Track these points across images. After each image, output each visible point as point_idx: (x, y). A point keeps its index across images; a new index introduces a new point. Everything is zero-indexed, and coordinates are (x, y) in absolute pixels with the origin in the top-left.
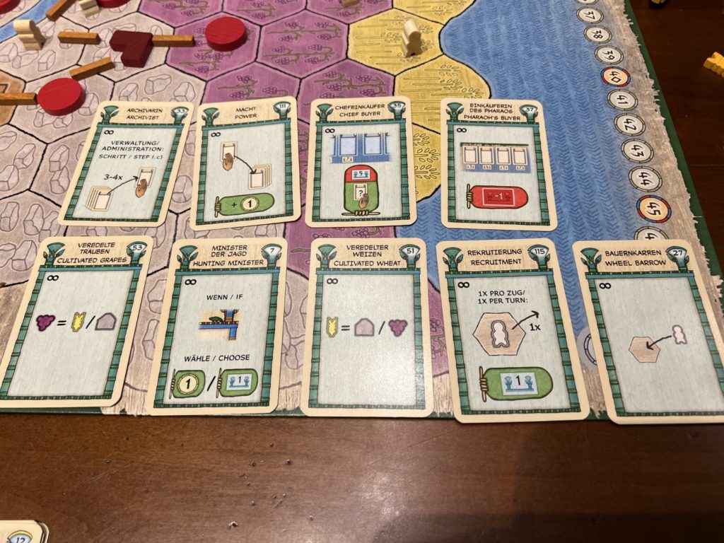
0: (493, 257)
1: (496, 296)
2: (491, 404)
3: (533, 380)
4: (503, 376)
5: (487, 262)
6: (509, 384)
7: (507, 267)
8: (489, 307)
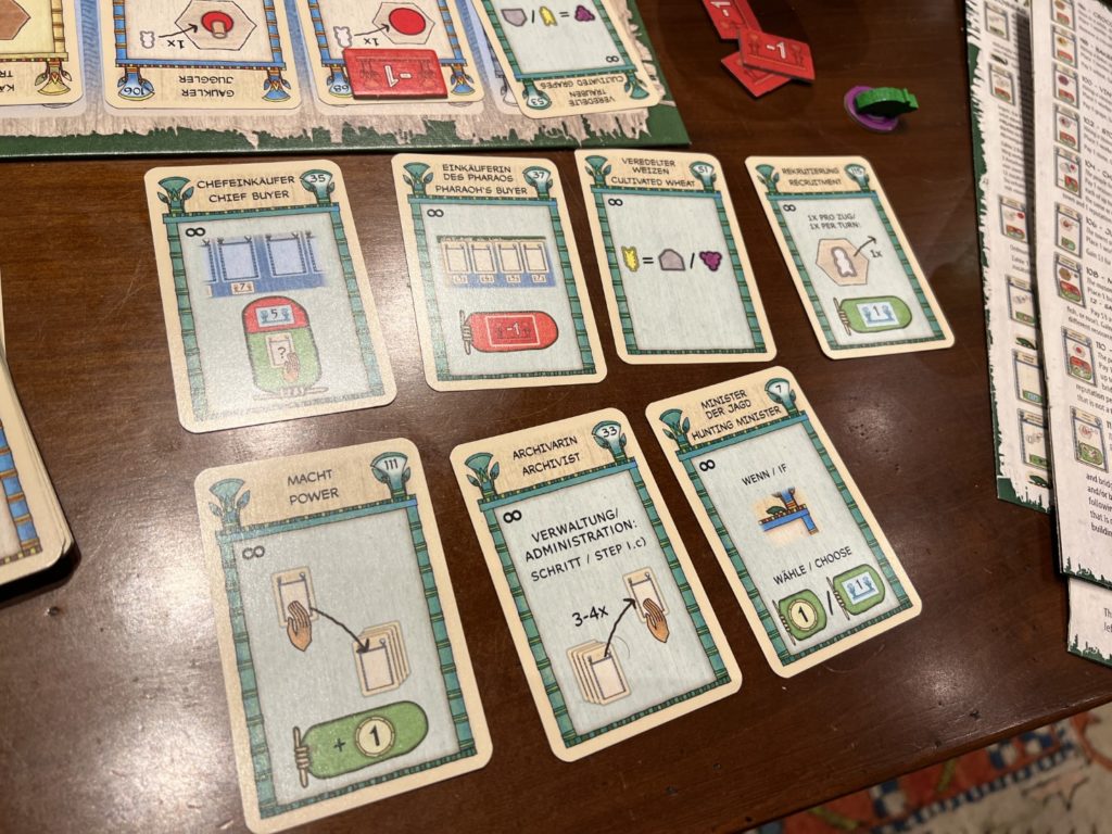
0: (810, 177)
1: (827, 221)
2: (857, 338)
3: (891, 309)
4: (860, 307)
5: (807, 182)
6: (868, 315)
7: (828, 188)
8: (823, 232)
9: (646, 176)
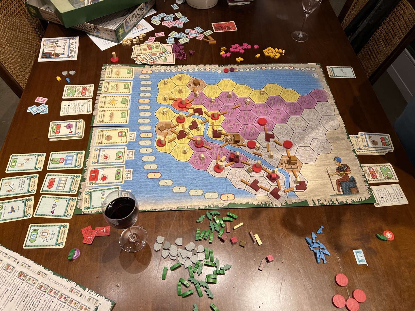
0: (63, 234)
1: (53, 234)
2: (31, 231)
3: (34, 239)
4: (36, 234)
5: (62, 233)
6: (34, 234)
7: (59, 237)
8: (51, 233)
9: (70, 206)
